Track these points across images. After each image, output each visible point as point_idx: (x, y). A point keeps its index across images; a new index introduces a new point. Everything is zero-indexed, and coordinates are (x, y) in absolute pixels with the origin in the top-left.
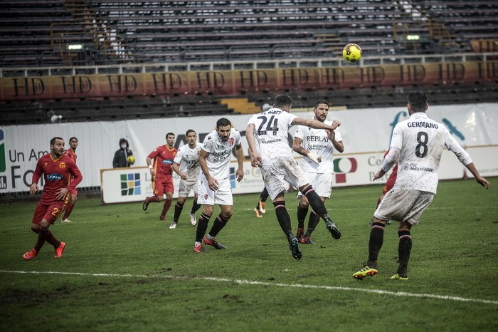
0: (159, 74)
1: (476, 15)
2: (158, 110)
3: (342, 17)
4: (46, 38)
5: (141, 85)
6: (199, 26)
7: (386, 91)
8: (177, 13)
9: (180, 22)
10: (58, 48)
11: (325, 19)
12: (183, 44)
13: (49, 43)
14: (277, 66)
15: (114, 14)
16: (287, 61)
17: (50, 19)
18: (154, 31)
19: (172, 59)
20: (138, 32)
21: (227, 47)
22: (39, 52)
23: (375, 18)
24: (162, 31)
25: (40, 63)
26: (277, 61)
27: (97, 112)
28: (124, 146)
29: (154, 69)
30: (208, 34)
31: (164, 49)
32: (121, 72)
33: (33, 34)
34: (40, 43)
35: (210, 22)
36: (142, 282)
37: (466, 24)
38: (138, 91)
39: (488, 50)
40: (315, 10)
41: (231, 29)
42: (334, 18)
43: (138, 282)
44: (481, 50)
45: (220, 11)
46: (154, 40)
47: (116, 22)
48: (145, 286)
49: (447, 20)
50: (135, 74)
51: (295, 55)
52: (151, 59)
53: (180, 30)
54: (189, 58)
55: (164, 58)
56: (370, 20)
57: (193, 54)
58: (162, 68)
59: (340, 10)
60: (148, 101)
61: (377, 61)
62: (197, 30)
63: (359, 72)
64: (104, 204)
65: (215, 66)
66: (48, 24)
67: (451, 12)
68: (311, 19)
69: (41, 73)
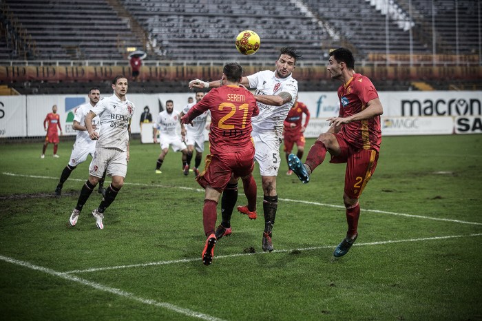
0: (180, 67)
1: (372, 39)
2: (179, 88)
3: (292, 38)
4: (114, 44)
5: (170, 73)
6: (206, 39)
7: (315, 82)
8: (194, 31)
9: (195, 36)
10: (121, 50)
11: (281, 38)
12: (196, 50)
13: (116, 46)
14: (251, 65)
15: (156, 31)
16: (258, 62)
17: (118, 33)
18: (179, 42)
19: (189, 58)
20: (170, 41)
21: (222, 53)
22: (110, 52)
23: (312, 38)
24: (184, 42)
25: (110, 58)
26: (251, 62)
27: (141, 89)
28: (147, 110)
29: (178, 64)
30: (212, 45)
31: (185, 53)
32: (158, 65)
33: (107, 41)
34: (111, 46)
35: (213, 37)
36: (144, 188)
37: (367, 44)
38: (167, 76)
39: (378, 60)
40: (276, 33)
41: (225, 42)
42: (287, 38)
43: (142, 188)
44: (374, 60)
45: (219, 31)
46: (179, 47)
47: (156, 36)
48: (144, 190)
49: (355, 41)
50: (166, 67)
51: (263, 59)
52: (176, 58)
53: (194, 42)
54: (199, 58)
55: (184, 58)
56: (309, 39)
57: (202, 56)
58: (182, 64)
59: (291, 33)
60: (173, 83)
61: (311, 64)
62: (204, 42)
63: (300, 70)
64: (142, 143)
65: (214, 64)
66: (116, 35)
67: (358, 36)
68: (272, 38)
69: (110, 64)
